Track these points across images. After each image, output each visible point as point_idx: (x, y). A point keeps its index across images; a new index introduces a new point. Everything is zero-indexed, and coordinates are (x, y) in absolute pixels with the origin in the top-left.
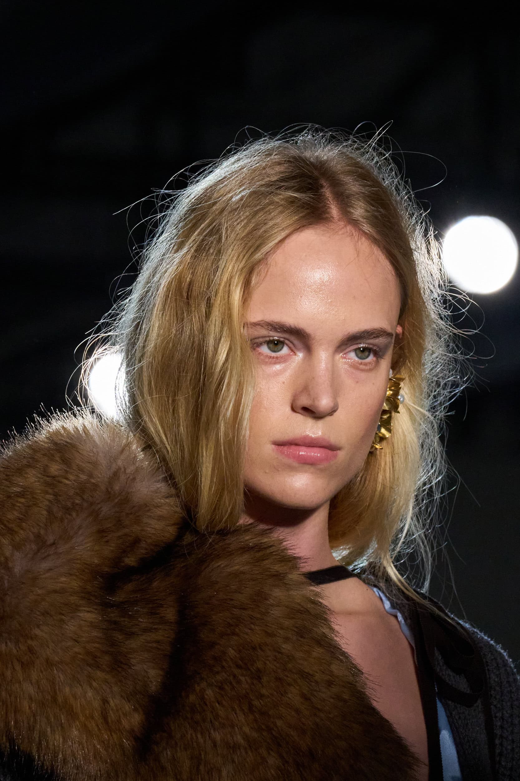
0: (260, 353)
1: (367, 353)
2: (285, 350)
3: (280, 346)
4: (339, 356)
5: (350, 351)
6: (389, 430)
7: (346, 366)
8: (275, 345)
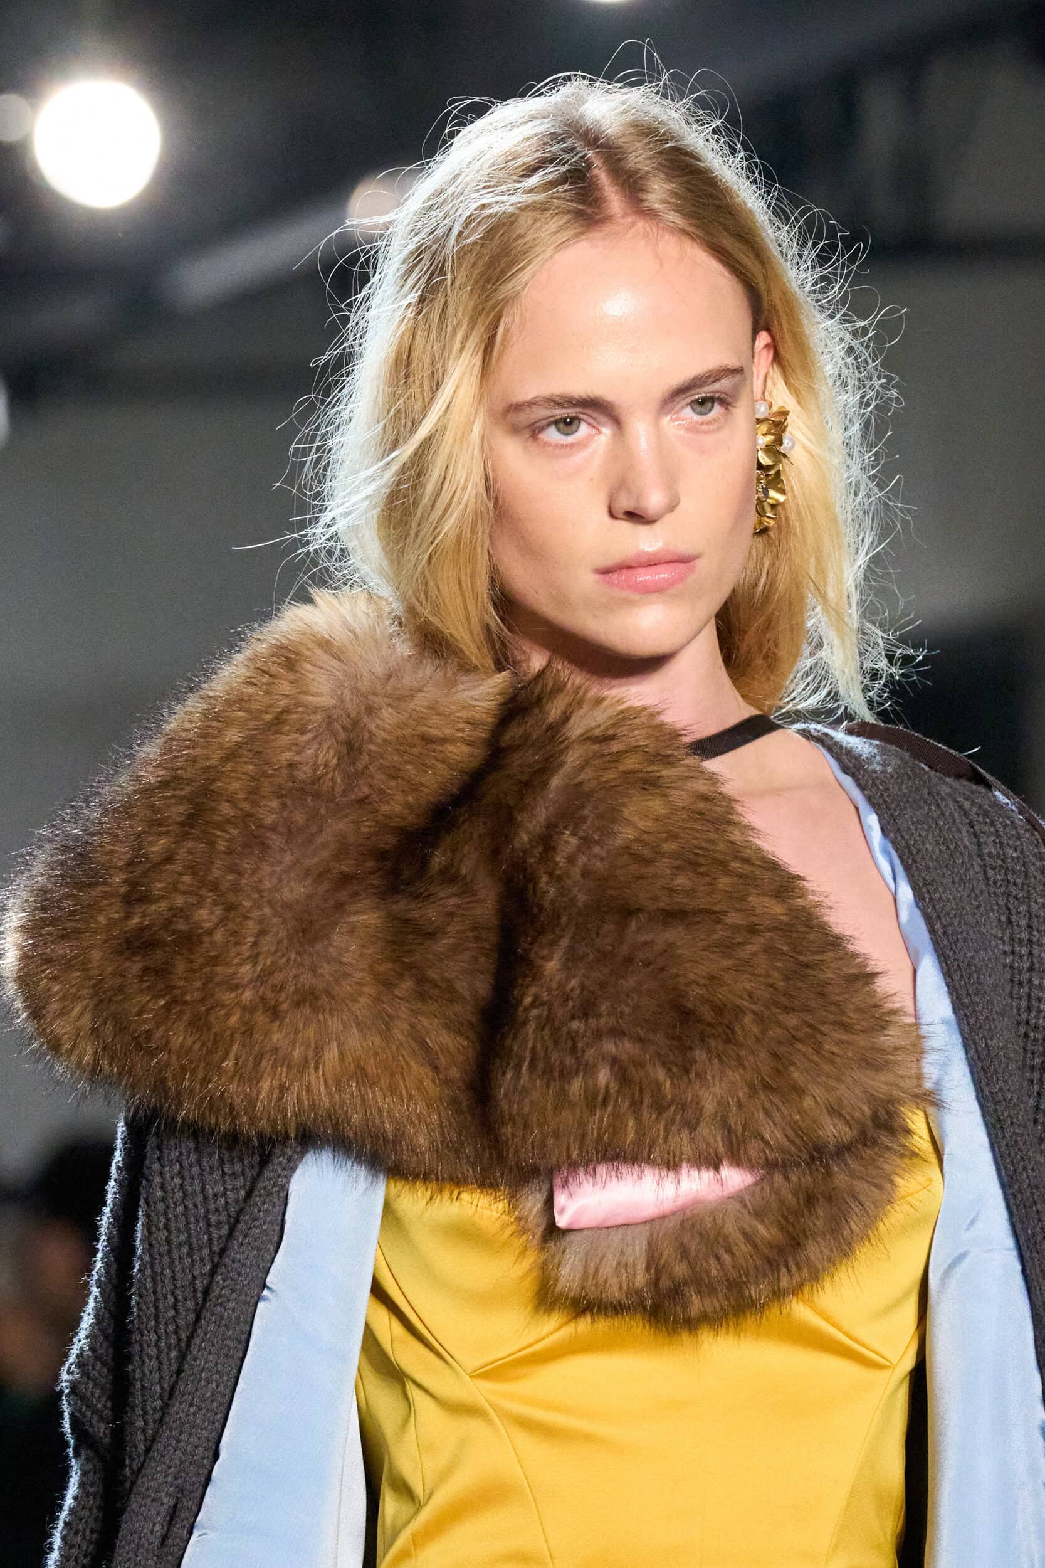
0: (546, 443)
1: (709, 405)
2: (584, 430)
3: (574, 427)
4: (666, 420)
5: (682, 408)
6: (783, 491)
7: (681, 432)
8: (567, 424)
